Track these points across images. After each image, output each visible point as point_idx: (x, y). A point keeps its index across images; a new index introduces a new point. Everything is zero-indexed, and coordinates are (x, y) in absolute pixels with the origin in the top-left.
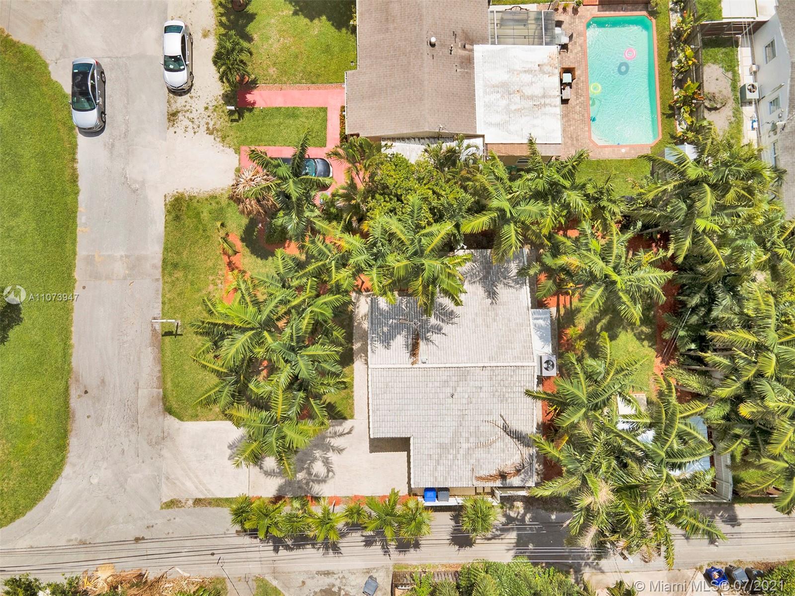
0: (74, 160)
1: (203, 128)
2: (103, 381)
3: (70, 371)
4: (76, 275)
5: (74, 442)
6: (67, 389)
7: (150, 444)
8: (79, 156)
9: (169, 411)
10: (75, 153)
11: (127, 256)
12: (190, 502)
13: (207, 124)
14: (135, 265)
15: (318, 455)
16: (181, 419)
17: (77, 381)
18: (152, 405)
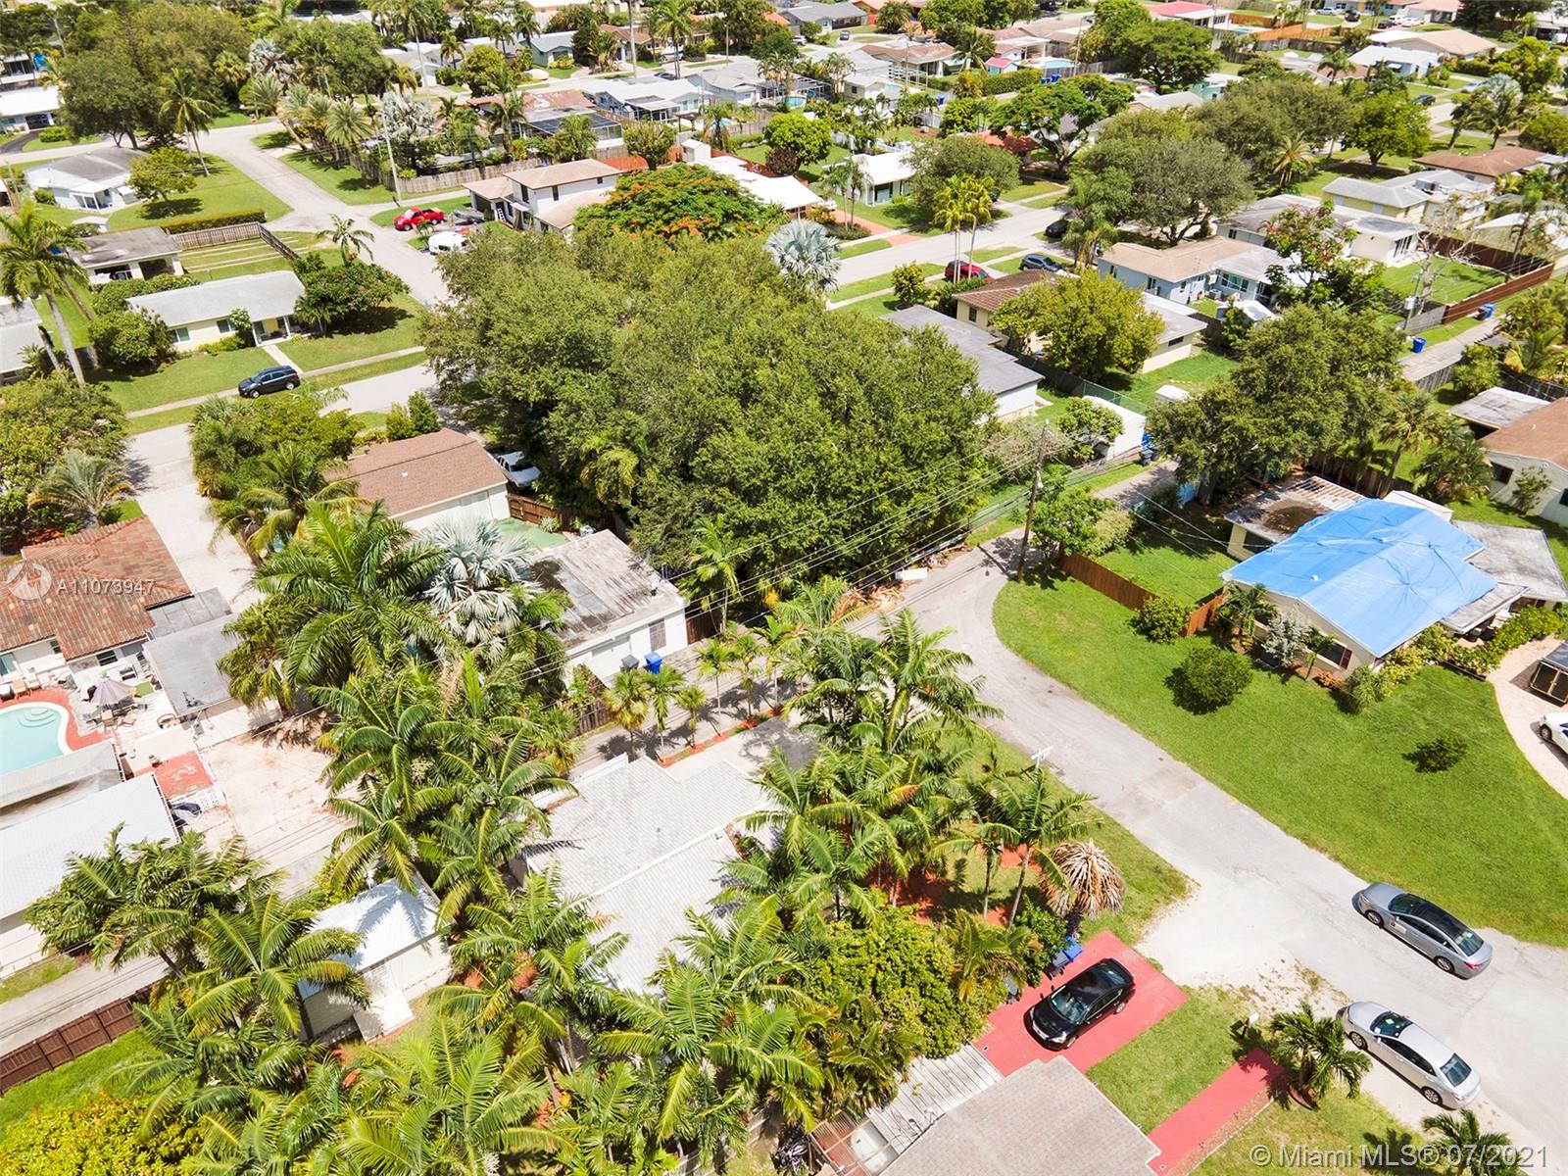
1: (1260, 989)
3: (1084, 697)
6: (1069, 685)
11: (1158, 807)
13: (1263, 999)
14: (1142, 806)
17: (1068, 695)
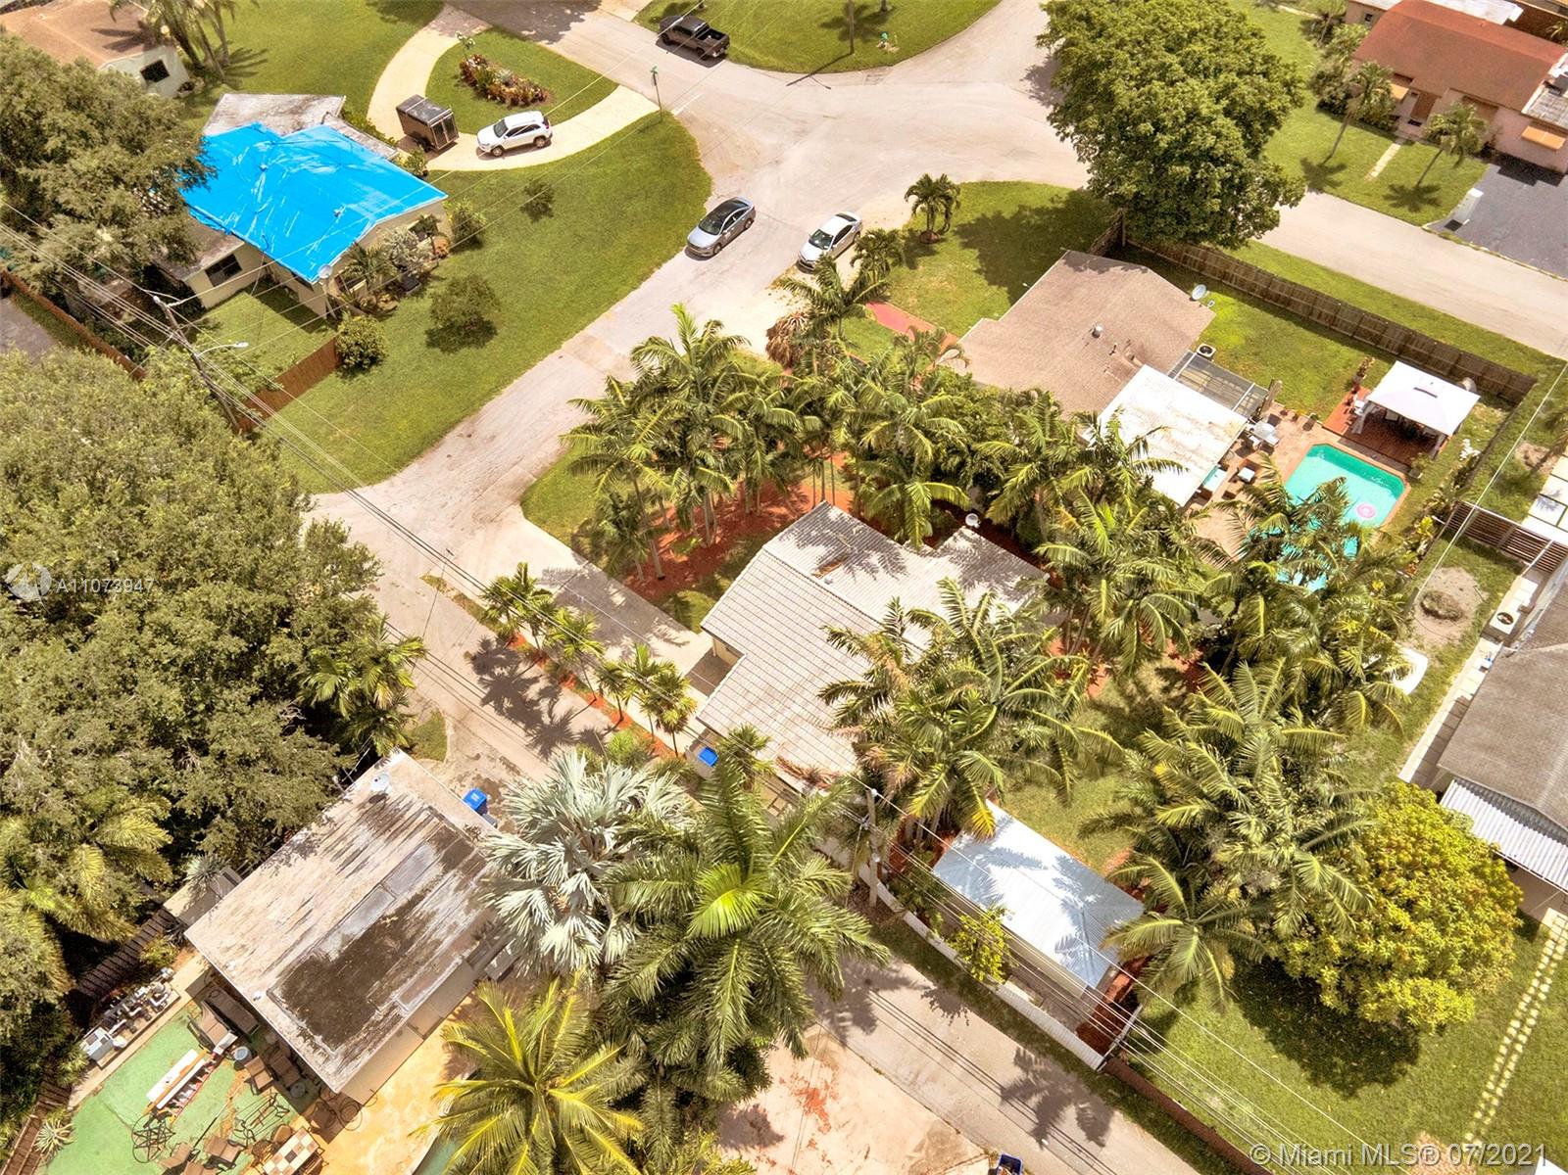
0: (659, 265)
2: (493, 438)
3: (475, 411)
4: (564, 345)
5: (414, 467)
6: (458, 422)
7: (474, 517)
8: (665, 266)
9: (523, 502)
10: (665, 261)
11: (624, 357)
12: (454, 593)
14: (624, 368)
15: (625, 642)
16: (526, 515)
17: (473, 422)
18: (514, 486)
